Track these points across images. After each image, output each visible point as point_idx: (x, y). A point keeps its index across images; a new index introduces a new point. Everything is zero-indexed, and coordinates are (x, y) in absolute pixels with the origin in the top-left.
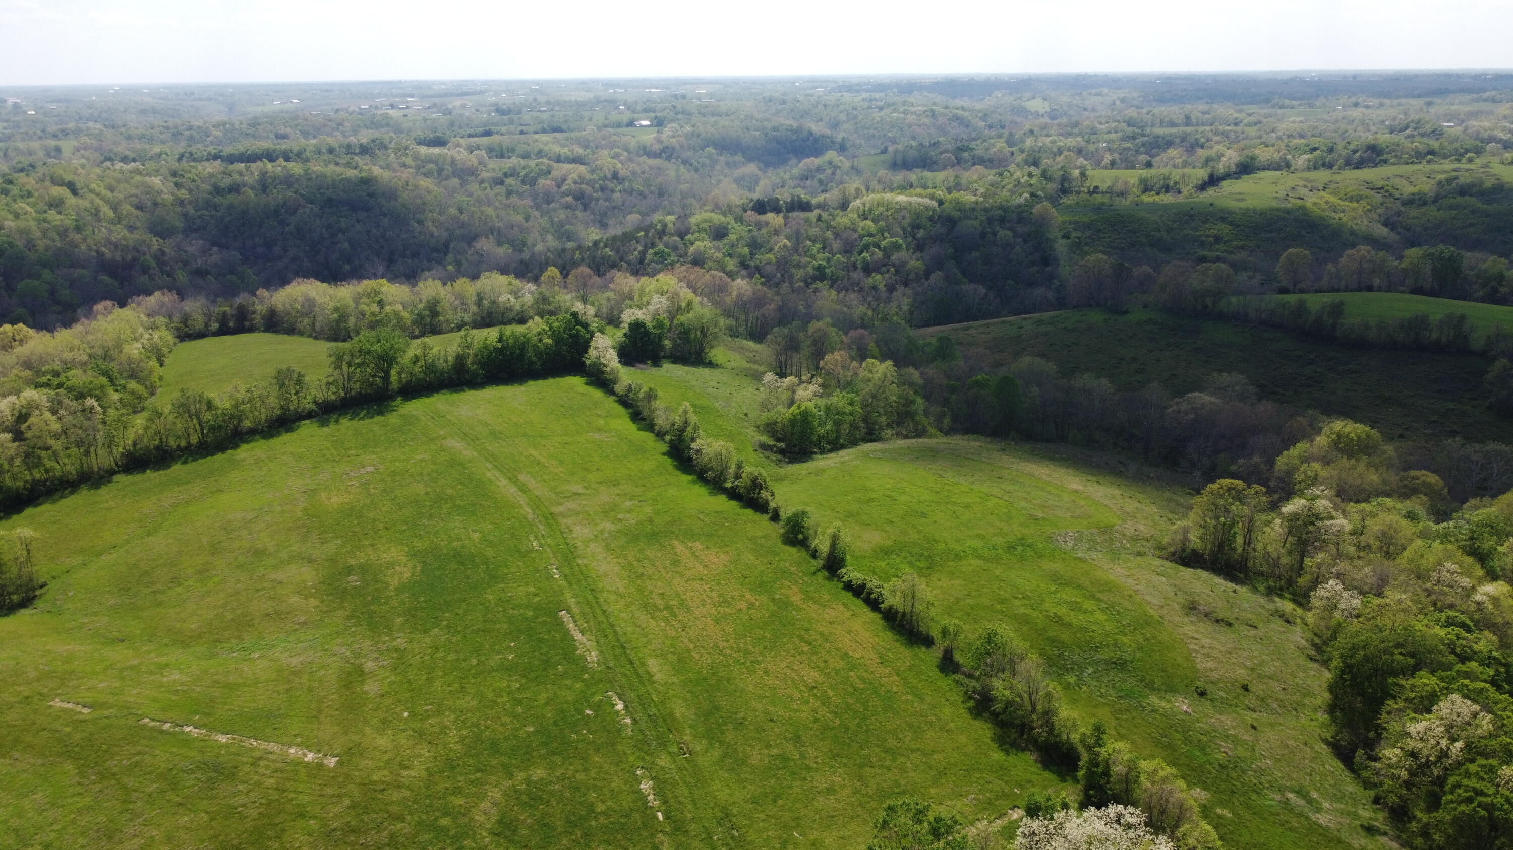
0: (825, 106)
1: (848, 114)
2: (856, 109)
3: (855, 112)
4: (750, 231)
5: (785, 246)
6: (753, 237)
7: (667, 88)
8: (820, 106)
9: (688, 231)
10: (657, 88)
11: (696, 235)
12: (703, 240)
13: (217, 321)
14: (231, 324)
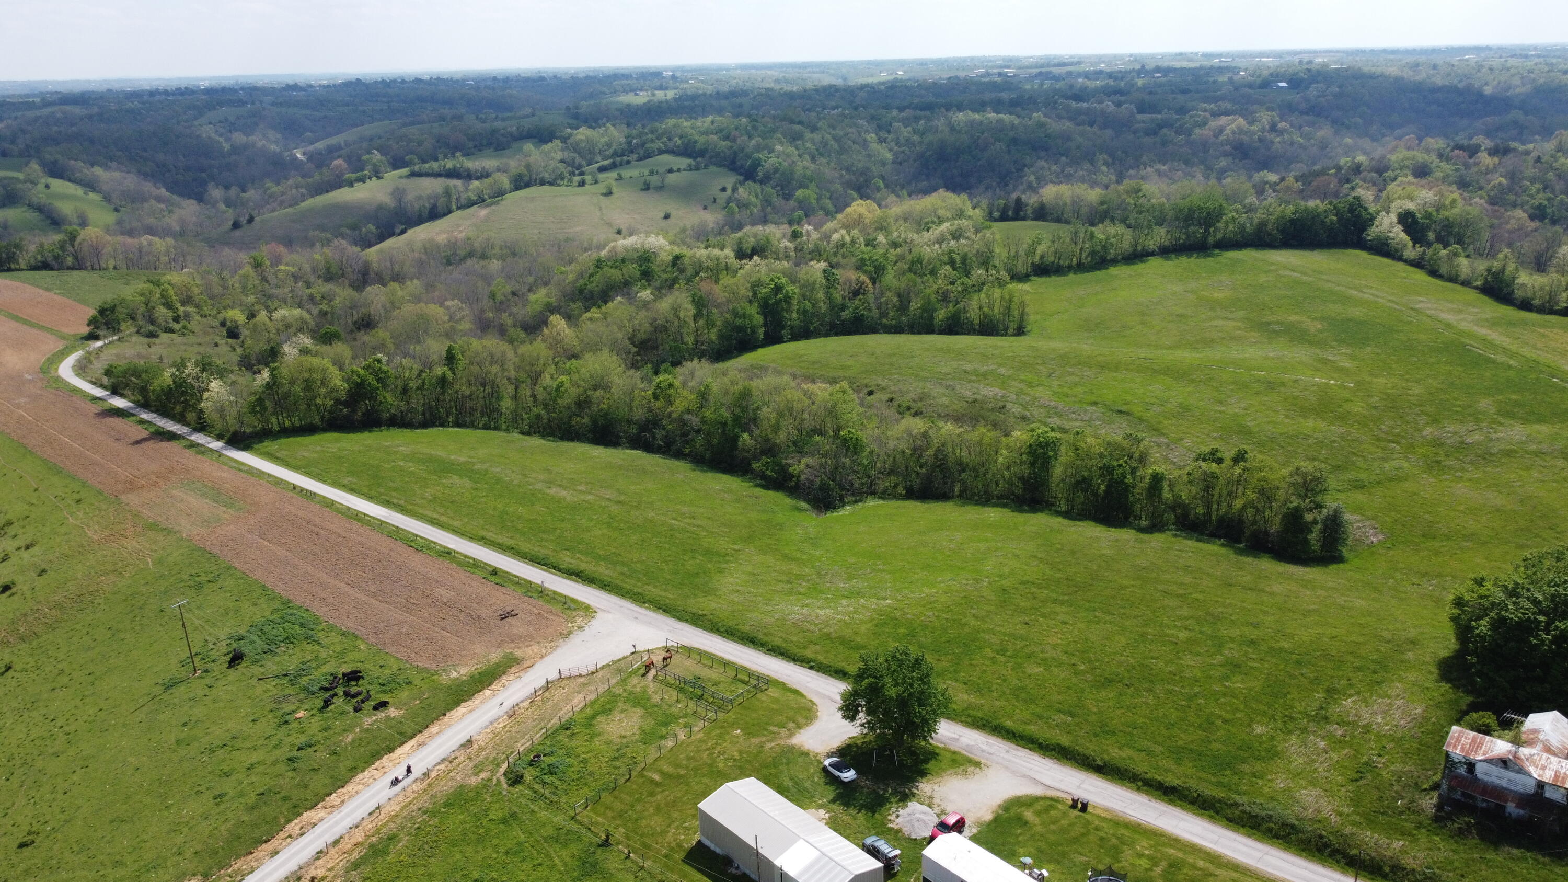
0: (1491, 69)
1: (1522, 78)
2: (1532, 72)
3: (1532, 76)
4: (1457, 170)
5: (1500, 184)
6: (1461, 176)
7: (1281, 57)
8: (1484, 70)
9: (1386, 168)
10: (1268, 57)
11: (1397, 172)
12: (1405, 176)
13: (998, 211)
14: (1010, 213)
